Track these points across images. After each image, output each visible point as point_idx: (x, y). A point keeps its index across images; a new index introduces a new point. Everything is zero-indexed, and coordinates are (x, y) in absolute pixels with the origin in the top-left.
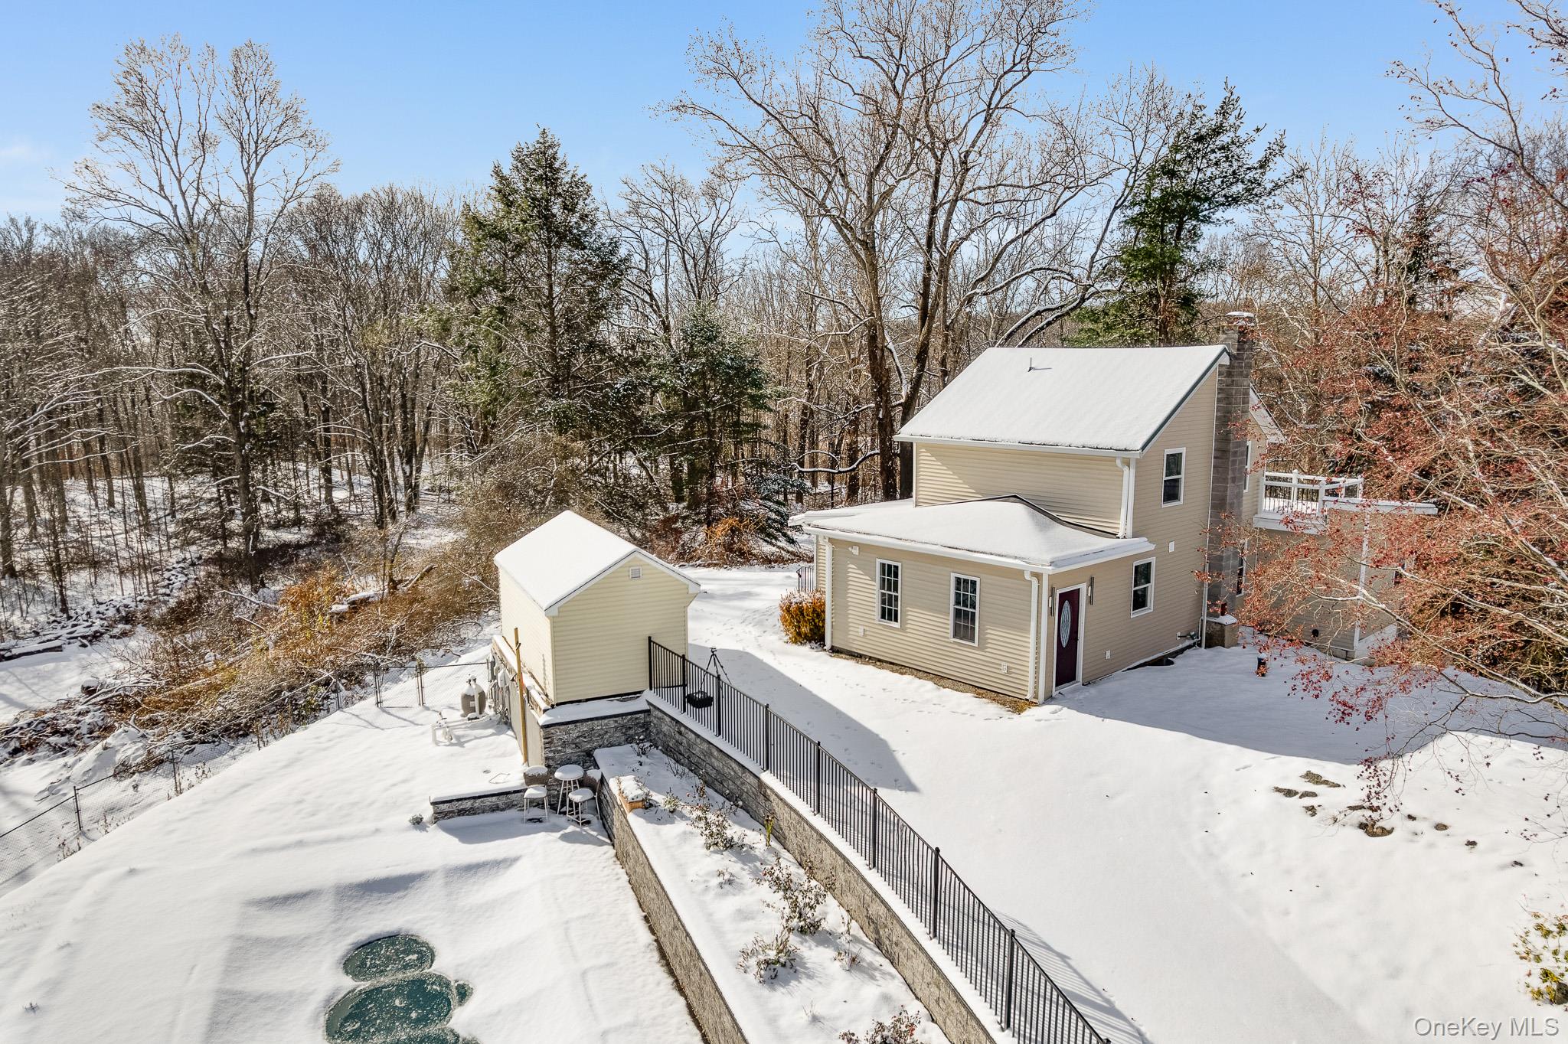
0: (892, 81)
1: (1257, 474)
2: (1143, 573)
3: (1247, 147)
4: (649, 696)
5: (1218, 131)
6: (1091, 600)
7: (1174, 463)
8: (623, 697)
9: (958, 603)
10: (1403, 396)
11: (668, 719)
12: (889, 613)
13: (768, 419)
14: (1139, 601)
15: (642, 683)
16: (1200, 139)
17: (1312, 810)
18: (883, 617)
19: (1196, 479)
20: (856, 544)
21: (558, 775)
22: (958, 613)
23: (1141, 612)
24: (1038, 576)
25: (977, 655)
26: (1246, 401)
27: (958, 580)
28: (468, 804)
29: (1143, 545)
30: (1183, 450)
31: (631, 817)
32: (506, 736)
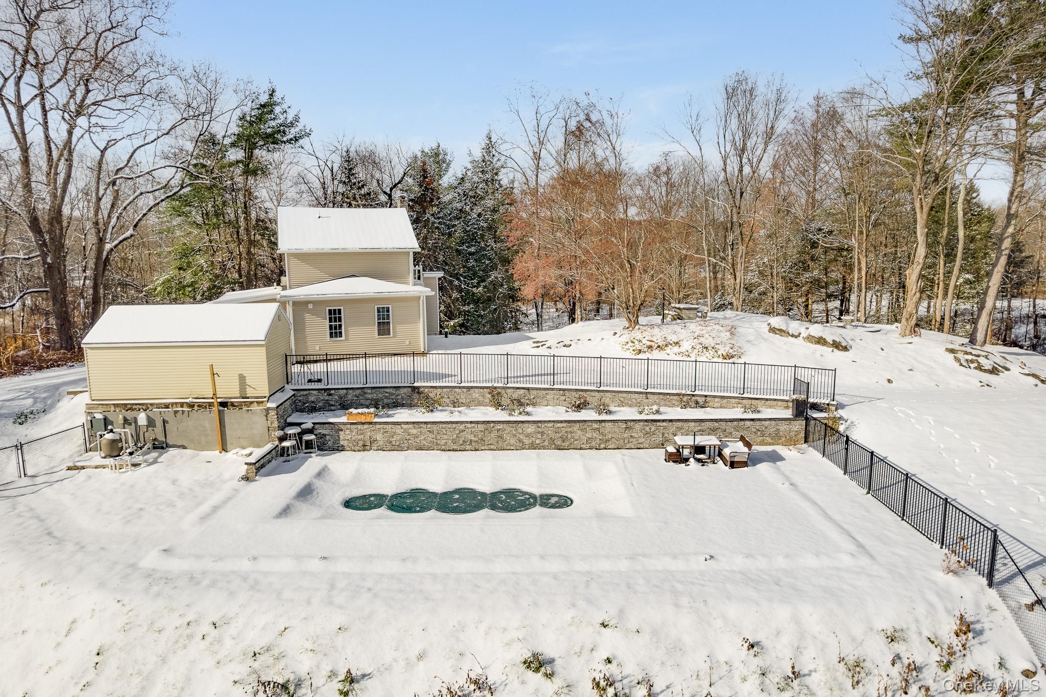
4: (289, 387)
8: (281, 390)
9: (379, 319)
12: (335, 333)
15: (284, 381)
18: (332, 336)
20: (312, 302)
21: (288, 433)
22: (379, 323)
28: (262, 462)
31: (376, 420)
32: (172, 452)
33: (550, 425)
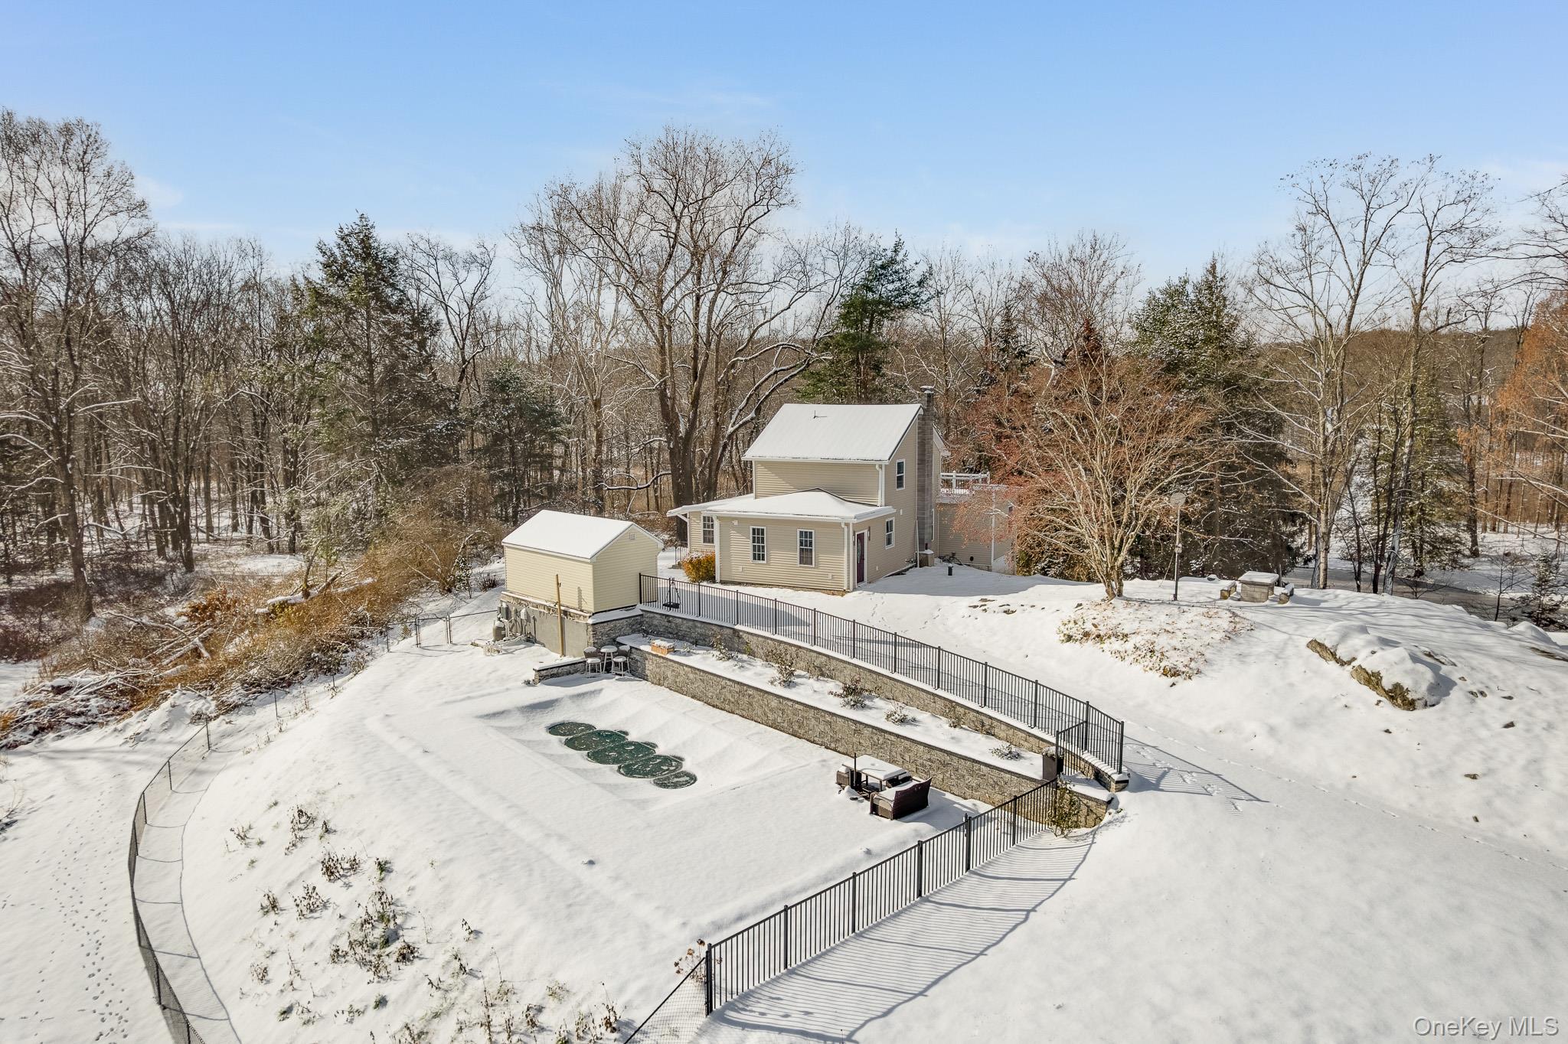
0: (673, 209)
1: (938, 474)
2: (889, 527)
3: (911, 274)
4: (640, 606)
5: (893, 261)
6: (869, 539)
7: (900, 465)
8: (627, 608)
9: (801, 544)
10: (1008, 431)
11: (658, 616)
12: (759, 555)
13: (558, 450)
14: (889, 542)
15: (635, 600)
16: (883, 267)
17: (985, 610)
18: (754, 558)
19: (910, 474)
20: (736, 519)
21: (603, 650)
22: (801, 550)
23: (890, 547)
24: (847, 525)
25: (816, 571)
26: (932, 433)
27: (801, 532)
28: (555, 671)
29: (890, 510)
30: (904, 460)
31: (669, 656)
32: (536, 647)
33: (790, 703)
